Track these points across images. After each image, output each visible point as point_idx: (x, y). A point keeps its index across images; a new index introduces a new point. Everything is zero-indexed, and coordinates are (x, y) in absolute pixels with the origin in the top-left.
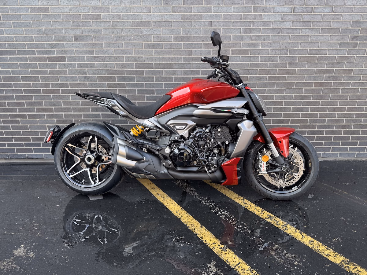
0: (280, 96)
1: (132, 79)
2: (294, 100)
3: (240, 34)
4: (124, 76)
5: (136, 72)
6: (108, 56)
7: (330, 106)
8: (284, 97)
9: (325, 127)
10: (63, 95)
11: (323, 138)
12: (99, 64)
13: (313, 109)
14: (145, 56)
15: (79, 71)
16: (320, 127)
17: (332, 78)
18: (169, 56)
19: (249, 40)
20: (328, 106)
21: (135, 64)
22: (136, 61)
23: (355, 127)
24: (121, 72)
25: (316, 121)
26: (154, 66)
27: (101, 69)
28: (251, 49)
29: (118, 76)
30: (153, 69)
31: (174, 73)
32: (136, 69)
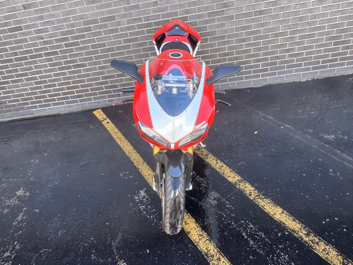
0: (222, 31)
1: (83, 36)
2: (236, 33)
4: (75, 35)
5: (85, 29)
6: (57, 18)
7: (272, 33)
8: (225, 31)
9: (269, 54)
10: (32, 60)
11: (268, 65)
12: (51, 28)
13: (255, 39)
14: (88, 13)
15: (37, 37)
16: (264, 54)
17: (271, 4)
18: (110, 9)
20: (270, 33)
21: (82, 22)
22: (82, 19)
23: (299, 49)
24: (72, 32)
25: (259, 49)
26: (99, 21)
27: (54, 32)
29: (70, 36)
30: (99, 24)
31: (119, 24)
32: (84, 27)
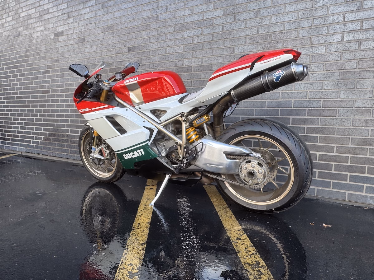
3: (297, 19)
19: (309, 26)
28: (313, 36)
